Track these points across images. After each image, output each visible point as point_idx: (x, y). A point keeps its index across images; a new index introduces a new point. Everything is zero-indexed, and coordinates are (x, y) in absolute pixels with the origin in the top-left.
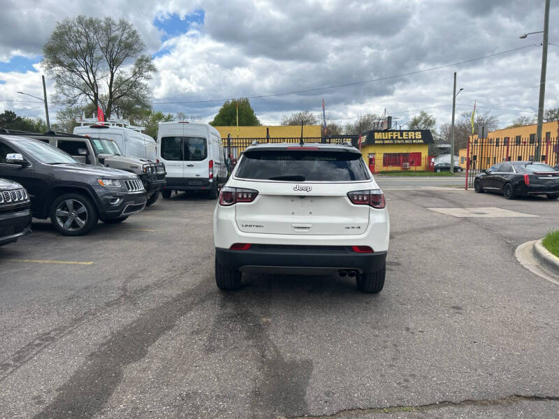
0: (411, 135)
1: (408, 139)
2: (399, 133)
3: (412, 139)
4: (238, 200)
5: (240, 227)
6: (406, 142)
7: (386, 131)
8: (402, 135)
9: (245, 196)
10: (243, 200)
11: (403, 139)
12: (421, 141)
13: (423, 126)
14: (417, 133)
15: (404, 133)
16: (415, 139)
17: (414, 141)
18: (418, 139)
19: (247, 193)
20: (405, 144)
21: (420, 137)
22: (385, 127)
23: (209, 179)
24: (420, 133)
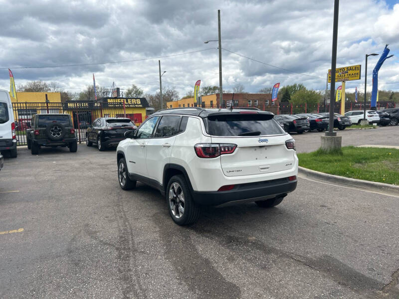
0: (134, 101)
1: (132, 104)
2: (125, 100)
3: (135, 104)
4: (222, 153)
5: (226, 173)
6: (131, 106)
7: (115, 98)
8: (127, 101)
9: (227, 149)
10: (225, 152)
11: (128, 104)
12: (141, 106)
13: (135, 95)
14: (137, 100)
15: (129, 100)
16: (137, 104)
17: (136, 106)
18: (138, 104)
19: (228, 147)
20: (130, 107)
21: (140, 103)
22: (115, 95)
23: (13, 139)
24: (139, 100)
